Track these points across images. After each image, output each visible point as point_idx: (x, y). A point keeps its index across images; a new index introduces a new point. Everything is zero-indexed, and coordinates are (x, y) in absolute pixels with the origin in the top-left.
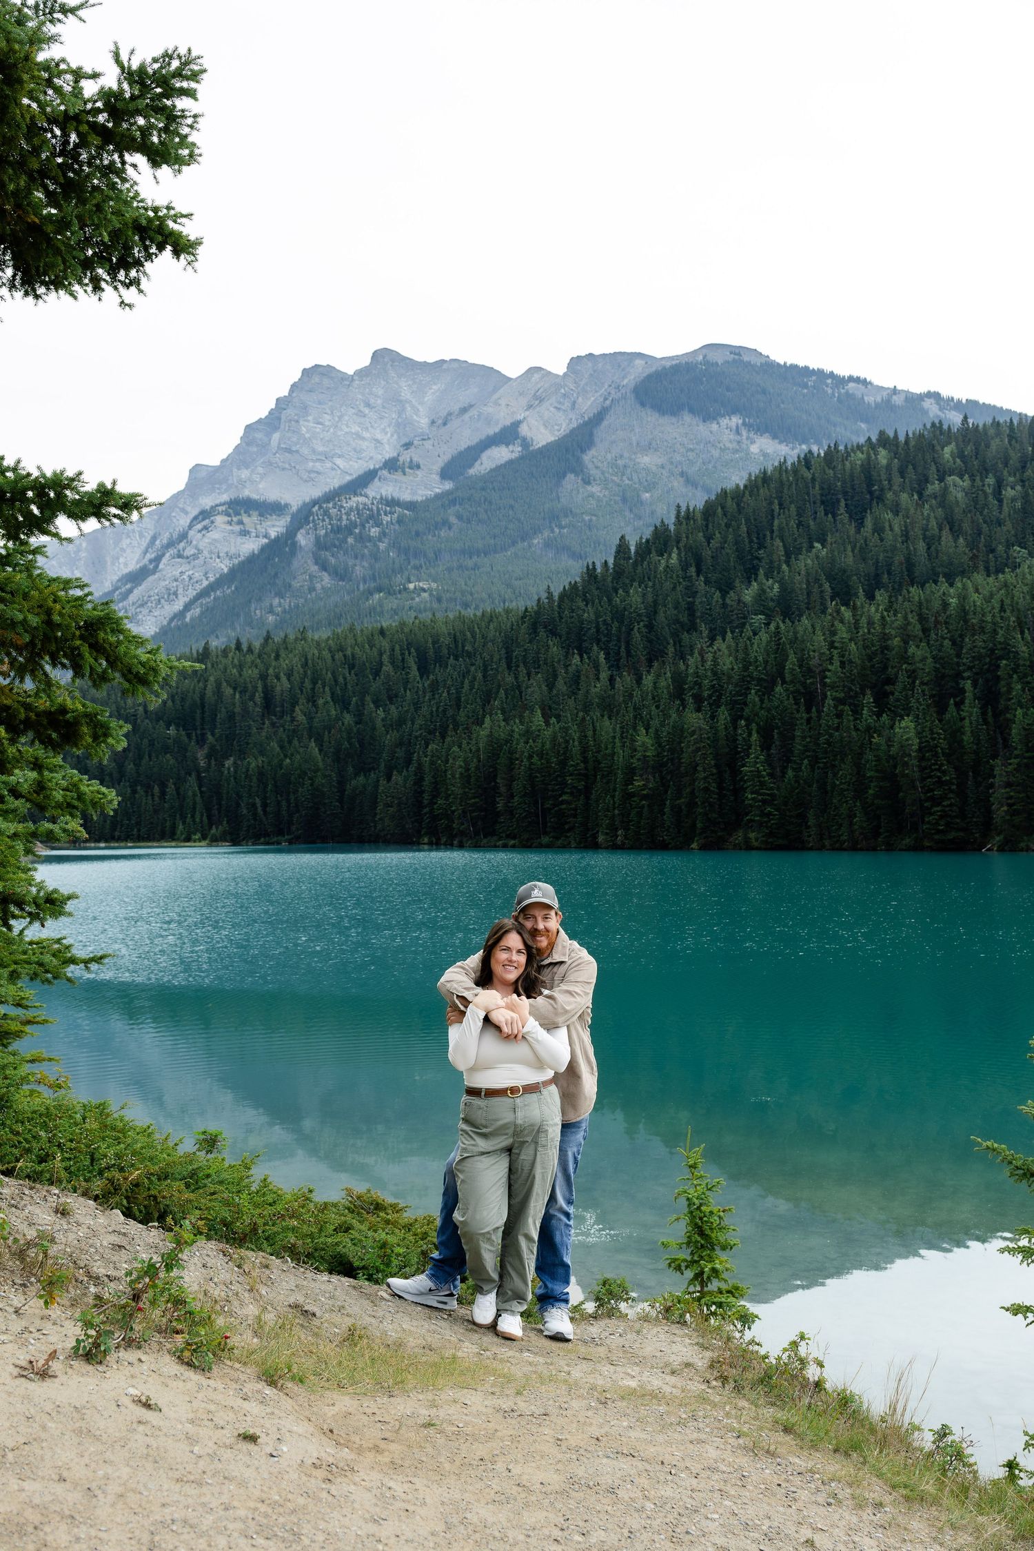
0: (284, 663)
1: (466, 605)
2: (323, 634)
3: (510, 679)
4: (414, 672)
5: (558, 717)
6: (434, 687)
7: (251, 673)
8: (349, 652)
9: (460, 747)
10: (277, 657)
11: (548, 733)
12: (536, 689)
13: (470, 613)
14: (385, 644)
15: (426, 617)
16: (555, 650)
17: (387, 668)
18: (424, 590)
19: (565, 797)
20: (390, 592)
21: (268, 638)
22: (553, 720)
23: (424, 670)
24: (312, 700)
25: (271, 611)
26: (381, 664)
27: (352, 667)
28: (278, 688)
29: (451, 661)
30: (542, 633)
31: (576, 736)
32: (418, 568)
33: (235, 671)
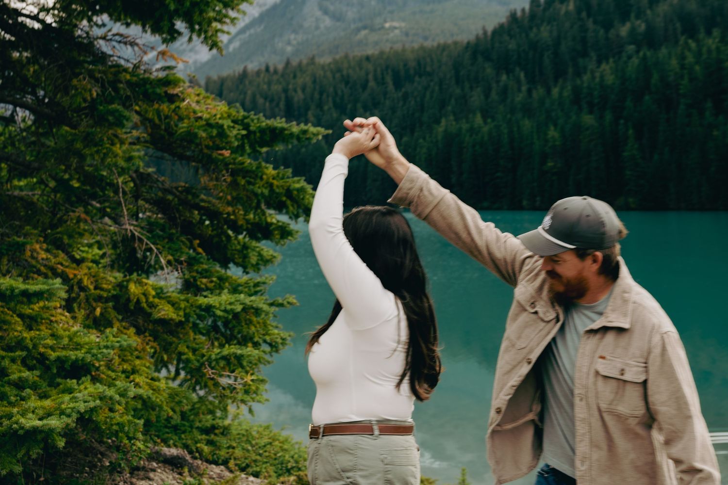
0: (300, 81)
1: (426, 38)
2: (326, 60)
3: (458, 91)
4: (391, 87)
5: (493, 119)
6: (405, 97)
7: (277, 88)
8: (345, 73)
9: (424, 139)
10: (295, 77)
11: (486, 129)
12: (476, 98)
13: (428, 44)
14: (370, 67)
15: (398, 47)
16: (489, 70)
17: (372, 84)
18: (395, 28)
19: (499, 174)
20: (372, 29)
21: (288, 63)
22: (489, 120)
23: (398, 85)
24: (320, 106)
25: (289, 43)
26: (367, 81)
27: (347, 83)
28: (296, 99)
29: (417, 79)
30: (480, 59)
31: (506, 131)
32: (391, 12)
33: (265, 87)
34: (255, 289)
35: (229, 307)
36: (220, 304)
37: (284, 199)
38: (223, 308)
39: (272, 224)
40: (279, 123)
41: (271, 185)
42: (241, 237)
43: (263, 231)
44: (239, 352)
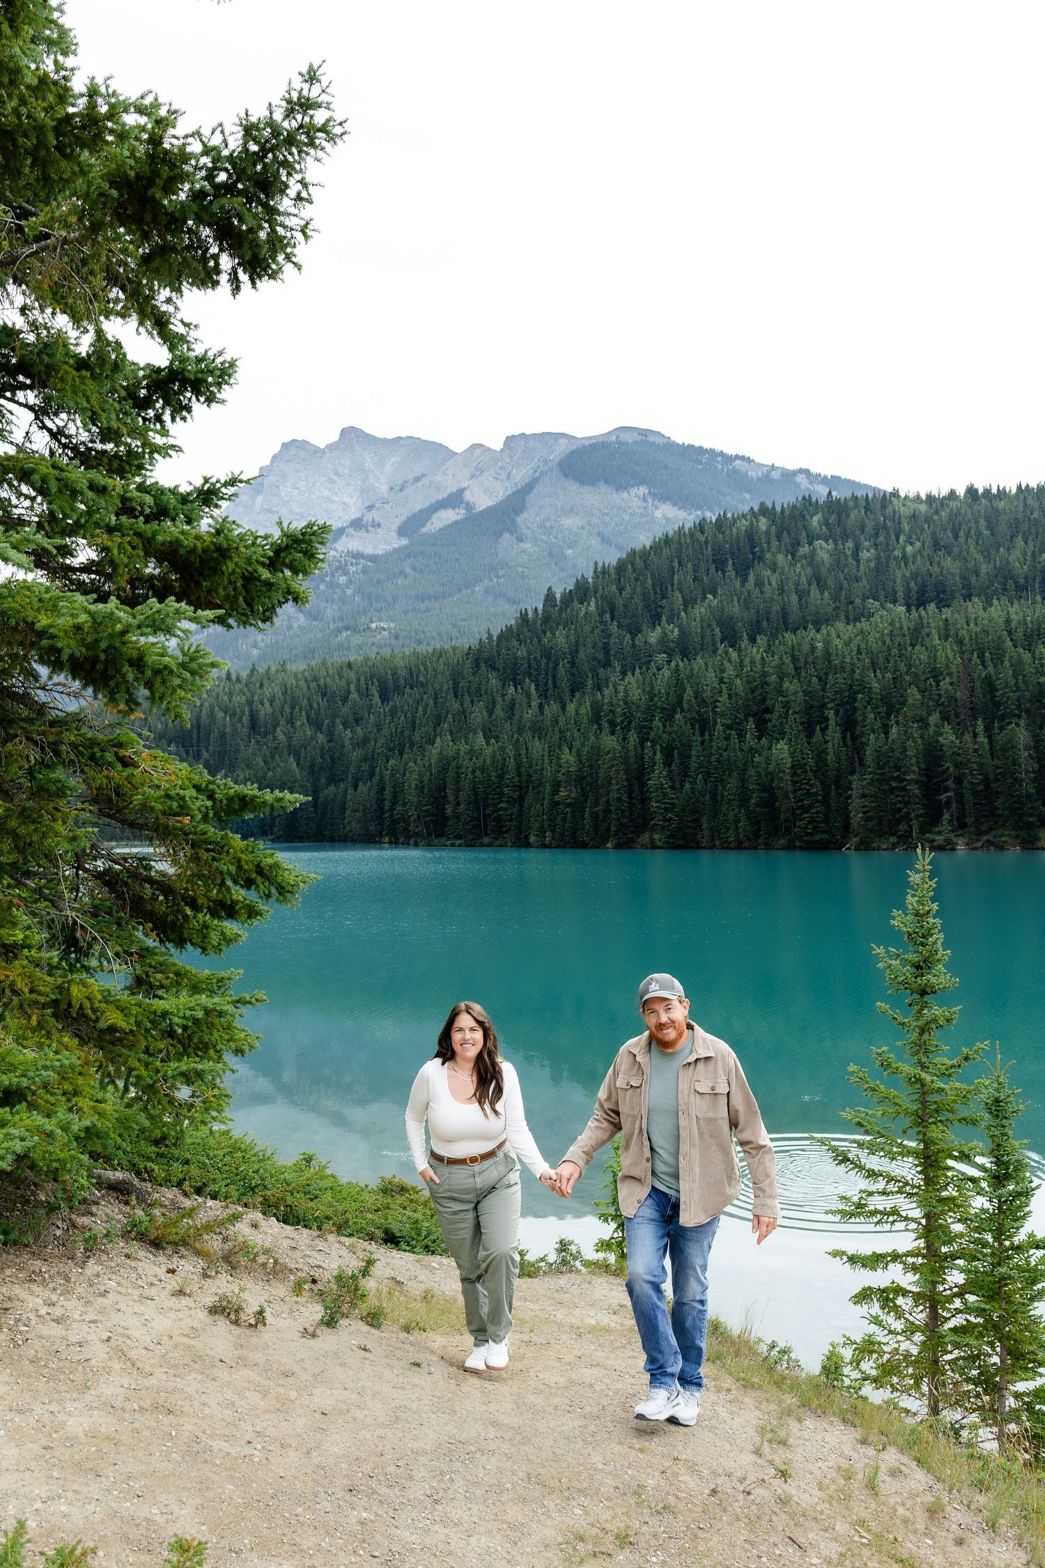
0: (268, 692)
1: (419, 642)
2: (299, 666)
3: (456, 706)
4: (377, 699)
5: (497, 738)
6: (393, 712)
7: (239, 699)
8: (322, 683)
9: (415, 762)
10: (261, 686)
11: (488, 752)
12: (478, 714)
13: (422, 649)
14: (353, 676)
15: (386, 652)
16: (494, 682)
17: (354, 696)
18: (384, 629)
19: (502, 805)
20: (356, 631)
21: (253, 670)
22: (493, 741)
23: (384, 697)
24: (291, 722)
25: (255, 646)
26: (349, 692)
27: (324, 695)
28: (263, 712)
29: (408, 690)
30: (483, 668)
31: (512, 754)
32: (379, 610)
33: (226, 698)
34: (219, 986)
35: (188, 1013)
36: (178, 1010)
37: (254, 875)
38: (181, 1014)
39: (237, 902)
40: (250, 790)
41: (239, 861)
42: (200, 915)
43: (228, 910)
44: (200, 1067)
